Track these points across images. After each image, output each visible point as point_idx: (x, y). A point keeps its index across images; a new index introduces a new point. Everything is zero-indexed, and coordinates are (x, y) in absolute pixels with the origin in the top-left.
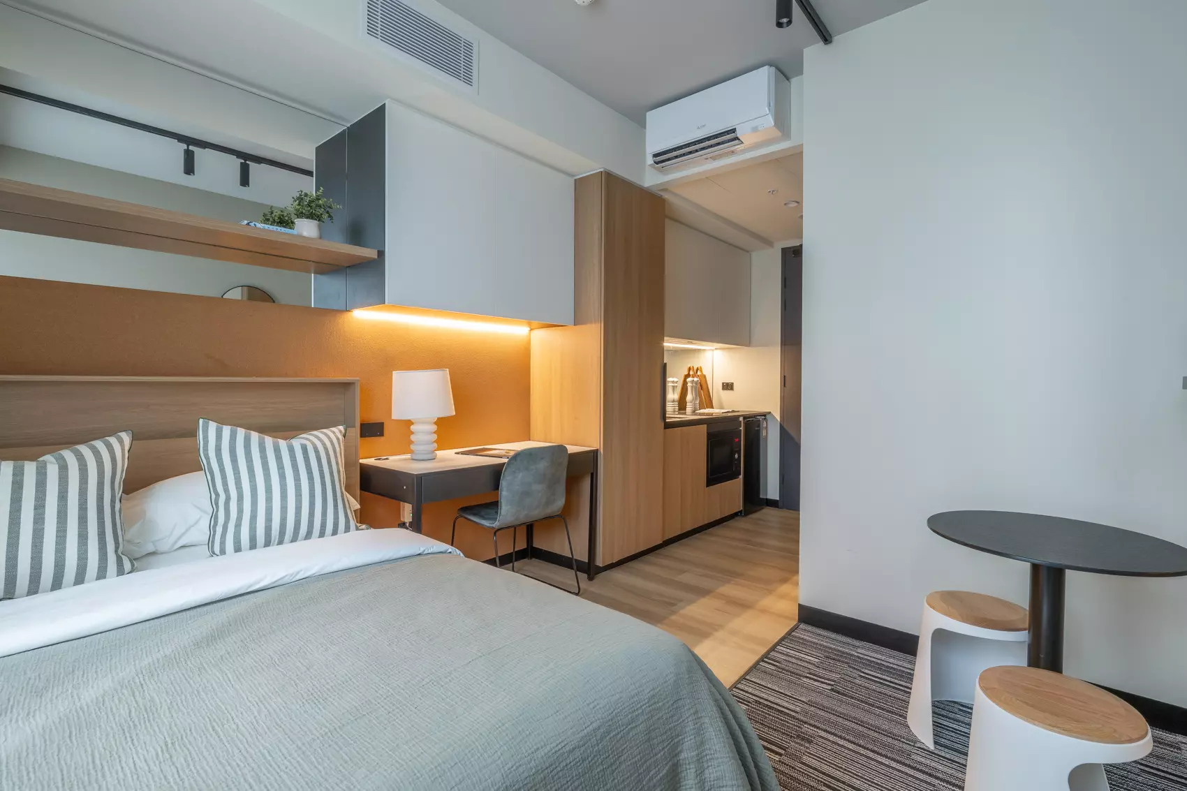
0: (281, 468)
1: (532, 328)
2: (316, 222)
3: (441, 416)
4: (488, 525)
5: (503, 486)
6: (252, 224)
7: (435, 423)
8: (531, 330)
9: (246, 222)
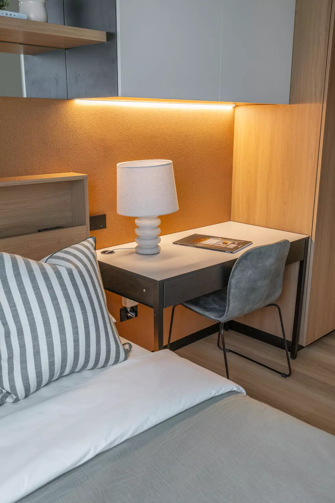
0: (54, 299)
4: (213, 318)
5: (232, 284)
8: (236, 106)
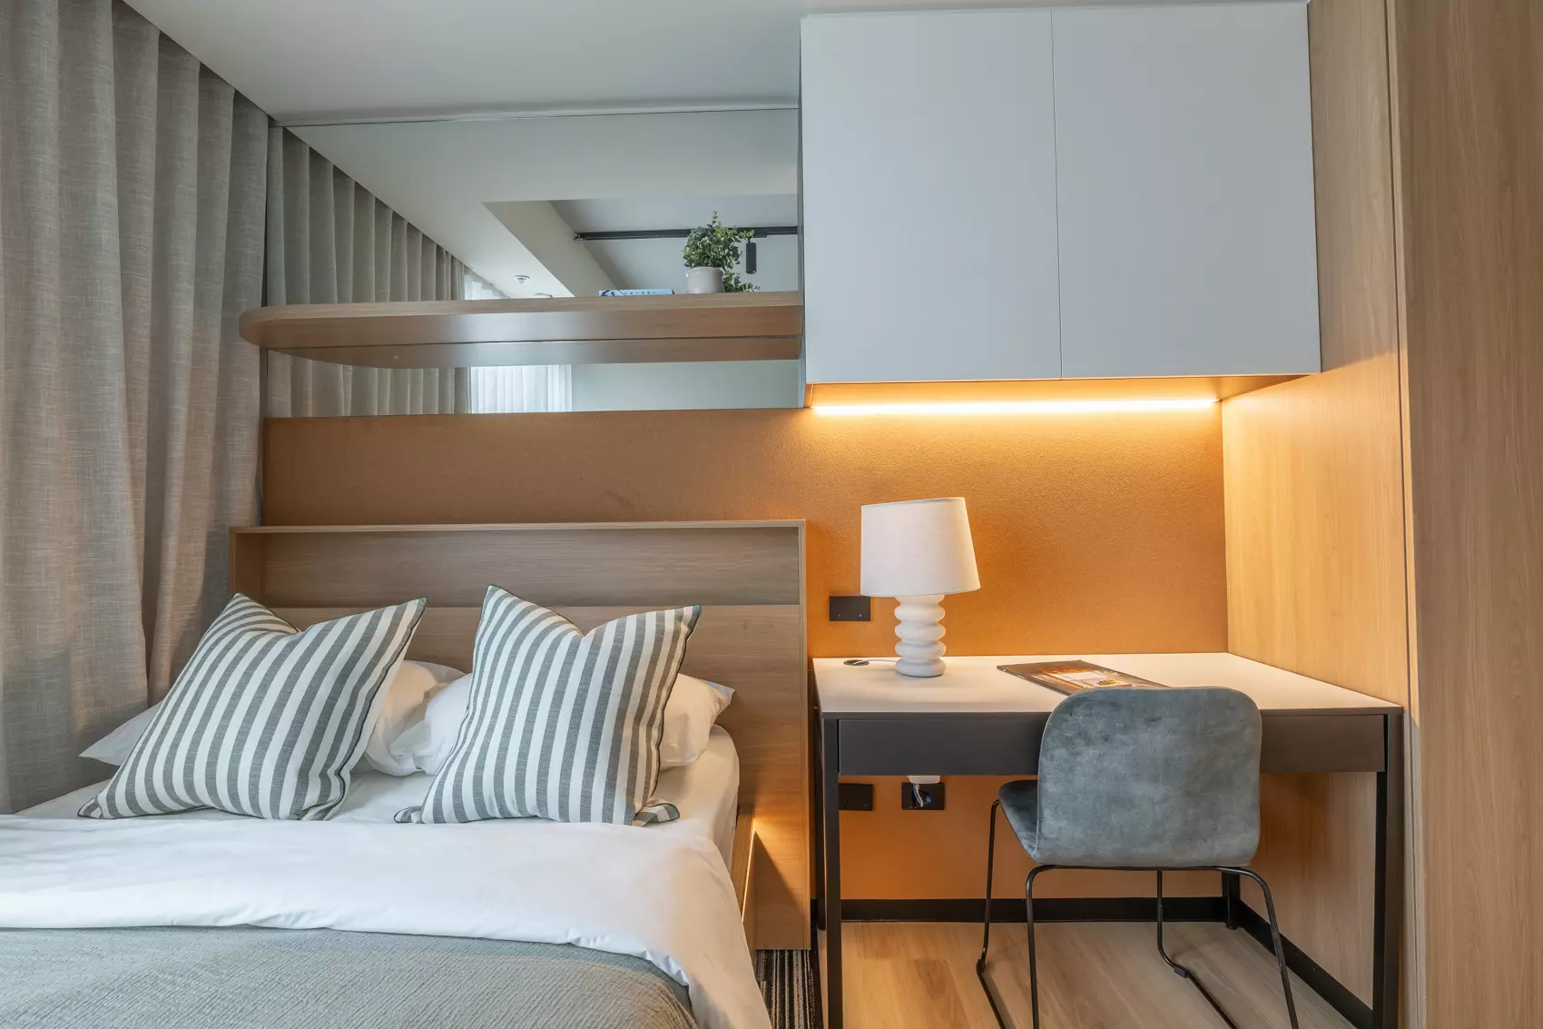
1: (1225, 394)
2: (711, 269)
3: (951, 591)
6: (609, 294)
7: (941, 604)
9: (601, 292)
